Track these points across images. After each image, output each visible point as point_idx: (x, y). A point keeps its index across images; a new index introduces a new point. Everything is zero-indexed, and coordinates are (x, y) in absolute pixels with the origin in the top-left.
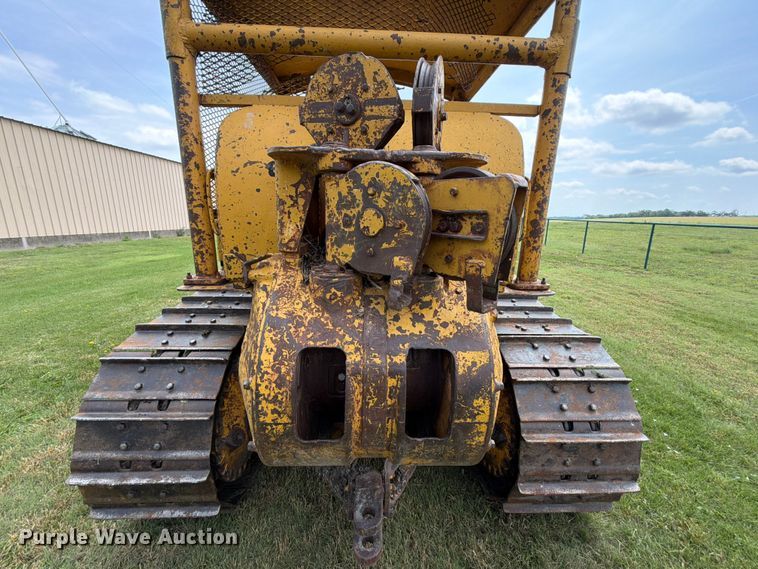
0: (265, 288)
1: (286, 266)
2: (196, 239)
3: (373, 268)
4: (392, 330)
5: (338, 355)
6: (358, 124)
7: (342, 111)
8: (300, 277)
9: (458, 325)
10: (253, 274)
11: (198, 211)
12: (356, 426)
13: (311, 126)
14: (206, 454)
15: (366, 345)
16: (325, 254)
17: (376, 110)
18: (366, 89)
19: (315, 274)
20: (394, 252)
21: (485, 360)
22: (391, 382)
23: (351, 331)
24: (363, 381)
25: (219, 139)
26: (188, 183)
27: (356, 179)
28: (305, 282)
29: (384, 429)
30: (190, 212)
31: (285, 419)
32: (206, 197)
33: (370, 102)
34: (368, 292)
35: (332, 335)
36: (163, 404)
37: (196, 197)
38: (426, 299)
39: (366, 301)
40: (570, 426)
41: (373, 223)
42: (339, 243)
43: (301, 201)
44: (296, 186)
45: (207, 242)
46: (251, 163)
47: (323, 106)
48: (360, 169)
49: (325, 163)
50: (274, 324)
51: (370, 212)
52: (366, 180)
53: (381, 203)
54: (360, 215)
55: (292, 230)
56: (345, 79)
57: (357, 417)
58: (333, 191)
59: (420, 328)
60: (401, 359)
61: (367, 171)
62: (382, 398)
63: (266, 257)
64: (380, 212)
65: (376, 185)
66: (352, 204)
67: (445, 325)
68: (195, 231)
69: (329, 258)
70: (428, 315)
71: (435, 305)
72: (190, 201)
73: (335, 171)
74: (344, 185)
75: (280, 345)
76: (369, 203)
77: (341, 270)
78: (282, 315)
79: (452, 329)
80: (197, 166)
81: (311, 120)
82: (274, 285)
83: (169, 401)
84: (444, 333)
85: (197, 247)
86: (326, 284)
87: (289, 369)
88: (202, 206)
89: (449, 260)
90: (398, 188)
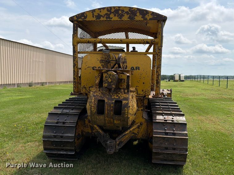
0: (92, 91)
1: (96, 88)
2: (75, 84)
3: (110, 87)
4: (113, 97)
5: (104, 101)
6: (109, 64)
7: (107, 62)
8: (98, 89)
9: (124, 97)
10: (90, 89)
11: (76, 77)
12: (106, 113)
13: (102, 63)
14: (73, 135)
15: (108, 99)
16: (103, 85)
17: (112, 62)
18: (111, 59)
19: (101, 89)
20: (113, 85)
21: (127, 102)
22: (112, 105)
23: (106, 97)
24: (107, 105)
25: (82, 62)
26: (74, 71)
27: (108, 73)
28: (99, 90)
29: (111, 113)
30: (74, 78)
31: (95, 110)
32: (78, 74)
33: (111, 61)
34: (110, 92)
35: (103, 98)
36: (64, 123)
37: (76, 74)
38: (119, 93)
39: (109, 93)
40: (167, 134)
41: (110, 80)
42: (105, 83)
43: (99, 77)
44: (99, 74)
45: (77, 84)
46: (89, 67)
47: (104, 60)
48: (108, 72)
49: (103, 71)
50: (94, 96)
51: (109, 79)
52: (109, 74)
53: (111, 77)
54: (108, 79)
55: (97, 81)
56: (107, 57)
57: (106, 111)
58: (104, 75)
59: (118, 97)
60: (114, 102)
61: (109, 73)
62: (110, 108)
63: (93, 86)
64: (111, 79)
65: (110, 75)
66: (107, 77)
67: (122, 97)
68: (74, 82)
69: (103, 86)
70: (119, 95)
71: (121, 94)
72: (74, 75)
73: (105, 72)
74: (106, 74)
75: (95, 99)
76: (109, 77)
77: (105, 88)
78: (95, 95)
79: (123, 97)
80: (77, 67)
81: (101, 63)
82: (94, 91)
83: (65, 122)
84: (121, 98)
85: (75, 86)
86: (103, 90)
87: (96, 102)
88: (77, 76)
89: (121, 86)
90: (113, 75)
